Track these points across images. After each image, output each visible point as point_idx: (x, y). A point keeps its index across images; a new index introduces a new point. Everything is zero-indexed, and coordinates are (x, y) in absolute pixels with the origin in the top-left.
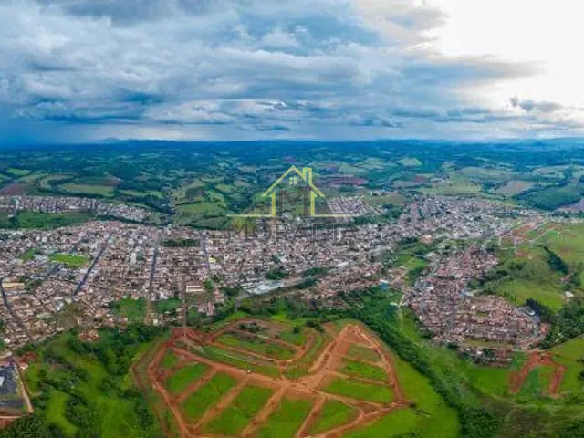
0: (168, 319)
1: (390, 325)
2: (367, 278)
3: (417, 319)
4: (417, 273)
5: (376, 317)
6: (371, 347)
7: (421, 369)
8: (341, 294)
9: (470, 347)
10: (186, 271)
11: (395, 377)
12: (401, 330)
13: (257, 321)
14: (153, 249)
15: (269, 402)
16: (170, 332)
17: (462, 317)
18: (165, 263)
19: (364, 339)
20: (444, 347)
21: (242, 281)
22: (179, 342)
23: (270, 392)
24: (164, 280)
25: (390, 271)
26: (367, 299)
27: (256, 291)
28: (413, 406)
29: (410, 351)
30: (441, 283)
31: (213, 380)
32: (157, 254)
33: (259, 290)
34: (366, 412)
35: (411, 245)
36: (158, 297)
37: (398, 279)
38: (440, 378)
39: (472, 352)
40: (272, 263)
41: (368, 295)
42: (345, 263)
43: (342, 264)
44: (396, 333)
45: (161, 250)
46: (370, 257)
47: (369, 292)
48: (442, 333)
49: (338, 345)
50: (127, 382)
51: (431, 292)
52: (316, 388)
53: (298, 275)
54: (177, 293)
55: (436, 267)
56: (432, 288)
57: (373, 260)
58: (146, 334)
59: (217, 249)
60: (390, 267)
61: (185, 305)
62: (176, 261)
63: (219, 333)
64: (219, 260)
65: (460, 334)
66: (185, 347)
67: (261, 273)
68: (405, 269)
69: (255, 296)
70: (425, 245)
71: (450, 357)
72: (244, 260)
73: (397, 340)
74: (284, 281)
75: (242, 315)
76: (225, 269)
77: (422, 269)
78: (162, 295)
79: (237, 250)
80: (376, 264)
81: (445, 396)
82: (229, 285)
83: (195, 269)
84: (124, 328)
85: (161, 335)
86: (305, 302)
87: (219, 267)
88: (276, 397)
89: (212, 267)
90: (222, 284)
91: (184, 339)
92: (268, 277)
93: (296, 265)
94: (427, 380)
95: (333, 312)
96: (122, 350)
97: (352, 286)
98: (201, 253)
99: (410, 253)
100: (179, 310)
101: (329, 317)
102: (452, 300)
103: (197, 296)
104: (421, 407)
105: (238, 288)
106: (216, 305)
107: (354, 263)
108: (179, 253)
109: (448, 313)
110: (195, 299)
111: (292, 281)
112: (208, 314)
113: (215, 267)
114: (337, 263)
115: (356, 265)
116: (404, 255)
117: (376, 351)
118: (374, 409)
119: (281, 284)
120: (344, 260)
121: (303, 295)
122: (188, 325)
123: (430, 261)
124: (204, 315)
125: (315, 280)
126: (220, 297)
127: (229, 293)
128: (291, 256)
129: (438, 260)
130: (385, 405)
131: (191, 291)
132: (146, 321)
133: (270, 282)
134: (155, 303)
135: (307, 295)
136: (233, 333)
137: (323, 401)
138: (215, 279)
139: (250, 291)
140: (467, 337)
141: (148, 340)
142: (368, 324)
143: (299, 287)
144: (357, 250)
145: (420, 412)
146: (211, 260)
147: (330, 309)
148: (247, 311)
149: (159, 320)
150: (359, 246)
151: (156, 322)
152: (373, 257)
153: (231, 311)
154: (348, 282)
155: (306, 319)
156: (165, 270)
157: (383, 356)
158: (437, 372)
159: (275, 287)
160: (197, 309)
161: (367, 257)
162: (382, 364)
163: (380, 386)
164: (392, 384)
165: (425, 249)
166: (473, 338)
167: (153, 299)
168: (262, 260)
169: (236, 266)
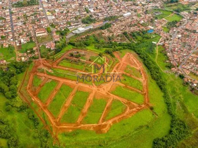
0: (30, 56)
1: (150, 56)
2: (141, 24)
3: (166, 55)
4: (173, 24)
5: (143, 50)
6: (138, 68)
7: (161, 86)
8: (125, 33)
9: (191, 80)
10: (33, 22)
11: (147, 89)
12: (155, 60)
13: (79, 51)
14: (8, 10)
15: (88, 101)
16: (33, 63)
17: (192, 59)
18: (19, 19)
19: (135, 63)
20: (177, 76)
21: (68, 25)
22: (39, 69)
23: (88, 94)
24: (21, 31)
25: (156, 21)
26: (140, 38)
27: (77, 32)
28: (152, 109)
29: (158, 74)
30: (187, 33)
31: (61, 89)
32: (11, 13)
33: (79, 31)
34: (131, 108)
35: (173, 4)
36: (20, 43)
37: (160, 27)
38: (169, 94)
39: (191, 83)
40: (86, 13)
41: (140, 35)
42: (129, 13)
43: (127, 14)
44: (152, 62)
45: (14, 10)
46: (145, 10)
47: (141, 33)
48: (178, 66)
49: (121, 65)
50: (19, 101)
51: (179, 38)
52: (109, 91)
53: (101, 21)
54: (31, 38)
55: (186, 22)
56: (180, 36)
57: (146, 12)
58: (20, 68)
59: (50, 5)
60: (156, 18)
61: (37, 45)
62: (26, 17)
63: (60, 60)
64: (53, 13)
65: (188, 70)
66: (43, 72)
67: (80, 20)
68: (166, 20)
69: (76, 35)
70: (183, 6)
71: (178, 83)
72: (68, 12)
73: (152, 66)
74: (93, 24)
75: (70, 47)
76: (57, 19)
77: (176, 22)
78: (22, 41)
79: (63, 5)
80: (148, 15)
81: (169, 106)
82: (61, 29)
83: (39, 20)
84: (5, 67)
85: (28, 67)
86: (105, 38)
87: (54, 17)
88: (91, 97)
89: (49, 18)
90: (56, 28)
91: (41, 67)
92: (84, 22)
93: (100, 14)
94: (163, 94)
95: (120, 45)
96: (9, 82)
97: (132, 29)
98: (41, 9)
99: (172, 10)
100: (34, 49)
101: (117, 48)
102: (190, 46)
103: (43, 38)
104: (156, 110)
105: (67, 30)
106: (55, 42)
107: (134, 14)
108: (26, 11)
109: (185, 54)
110: (43, 40)
111: (98, 25)
112: (52, 49)
113: (51, 18)
114: (124, 13)
115: (135, 15)
116: (167, 11)
117: (140, 71)
118: (134, 107)
119: (91, 27)
120: (128, 11)
121: (103, 33)
122: (42, 57)
123: (183, 18)
124: (49, 50)
125: (111, 24)
126: (57, 37)
127: (62, 34)
128: (97, 8)
129: (188, 17)
130: (139, 106)
131: (39, 35)
132: (18, 60)
133: (85, 25)
134: (20, 47)
135: (106, 33)
136: (67, 59)
137: (112, 99)
138: (52, 25)
139: (73, 32)
140: (191, 73)
141: (22, 72)
142: (138, 54)
143: (101, 28)
144: (137, 5)
145: (154, 113)
146: (48, 13)
147: (118, 43)
148: (73, 44)
149: (25, 57)
150: (139, 3)
151: (23, 58)
152: (147, 11)
153: (64, 46)
154: (130, 26)
155: (105, 49)
156: (20, 24)
157: (143, 75)
158: (169, 90)
159: (88, 29)
160: (44, 47)
161: (143, 11)
162: (142, 79)
163: (138, 93)
164: (144, 93)
165: (182, 9)
166: (195, 74)
167: (18, 45)
168: (79, 11)
169: (64, 16)
